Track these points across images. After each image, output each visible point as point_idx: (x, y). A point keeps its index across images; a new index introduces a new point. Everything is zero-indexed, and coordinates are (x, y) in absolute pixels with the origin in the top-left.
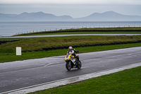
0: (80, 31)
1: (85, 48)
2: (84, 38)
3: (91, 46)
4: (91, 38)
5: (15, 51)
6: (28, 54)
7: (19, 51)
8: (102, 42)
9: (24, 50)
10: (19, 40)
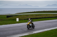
0: (42, 12)
1: (44, 19)
2: (44, 15)
3: (47, 18)
4: (47, 15)
5: (16, 20)
6: (21, 21)
7: (18, 20)
8: (51, 16)
9: (20, 19)
10: (18, 15)
